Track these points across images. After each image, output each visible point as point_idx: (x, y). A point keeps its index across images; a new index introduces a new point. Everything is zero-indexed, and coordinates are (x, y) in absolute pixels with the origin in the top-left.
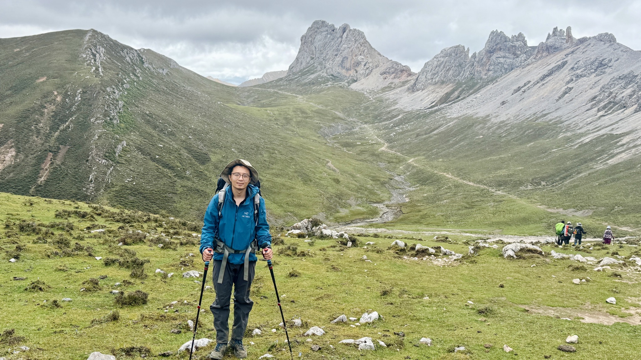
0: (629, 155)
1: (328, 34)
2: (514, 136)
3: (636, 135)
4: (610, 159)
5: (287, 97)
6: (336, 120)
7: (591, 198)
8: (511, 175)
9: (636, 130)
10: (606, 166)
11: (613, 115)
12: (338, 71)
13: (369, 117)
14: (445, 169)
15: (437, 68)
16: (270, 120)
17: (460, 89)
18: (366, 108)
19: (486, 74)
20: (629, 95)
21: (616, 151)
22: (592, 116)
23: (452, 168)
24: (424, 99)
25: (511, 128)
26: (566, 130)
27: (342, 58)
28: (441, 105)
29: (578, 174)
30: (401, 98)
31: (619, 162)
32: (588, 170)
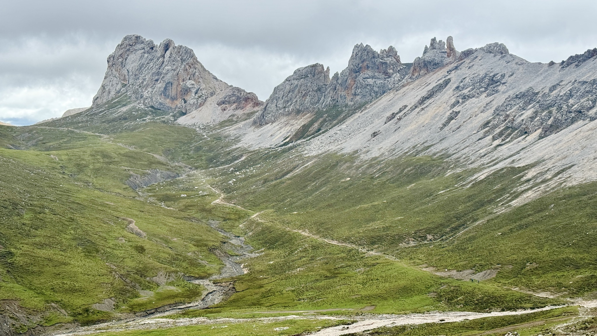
0: (537, 193)
1: (144, 53)
2: (389, 176)
3: (544, 167)
4: (513, 200)
5: (86, 138)
6: (153, 165)
7: (493, 253)
8: (387, 228)
9: (544, 160)
10: (509, 210)
11: (512, 143)
12: (160, 101)
13: (202, 160)
14: (301, 225)
15: (290, 94)
16: (54, 168)
17: (321, 119)
18: (198, 149)
19: (352, 100)
20: (530, 118)
21: (520, 189)
22: (486, 146)
23: (310, 223)
24: (274, 133)
25: (385, 166)
26: (455, 166)
27: (165, 84)
28: (296, 141)
29: (473, 222)
30: (245, 134)
31: (526, 203)
32: (487, 216)
